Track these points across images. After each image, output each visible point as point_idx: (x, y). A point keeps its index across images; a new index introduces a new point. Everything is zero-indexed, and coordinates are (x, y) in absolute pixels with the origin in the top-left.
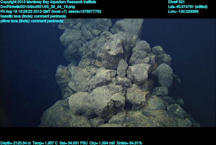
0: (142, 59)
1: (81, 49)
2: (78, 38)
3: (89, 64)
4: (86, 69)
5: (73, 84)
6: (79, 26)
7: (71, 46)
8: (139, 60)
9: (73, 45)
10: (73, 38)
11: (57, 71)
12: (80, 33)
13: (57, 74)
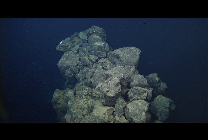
0: (139, 96)
1: (78, 75)
2: (75, 64)
3: (87, 94)
4: (83, 99)
5: (70, 117)
6: (77, 49)
7: (68, 72)
8: (137, 96)
9: (71, 70)
10: (71, 64)
11: (53, 95)
12: (78, 58)
13: (53, 99)
